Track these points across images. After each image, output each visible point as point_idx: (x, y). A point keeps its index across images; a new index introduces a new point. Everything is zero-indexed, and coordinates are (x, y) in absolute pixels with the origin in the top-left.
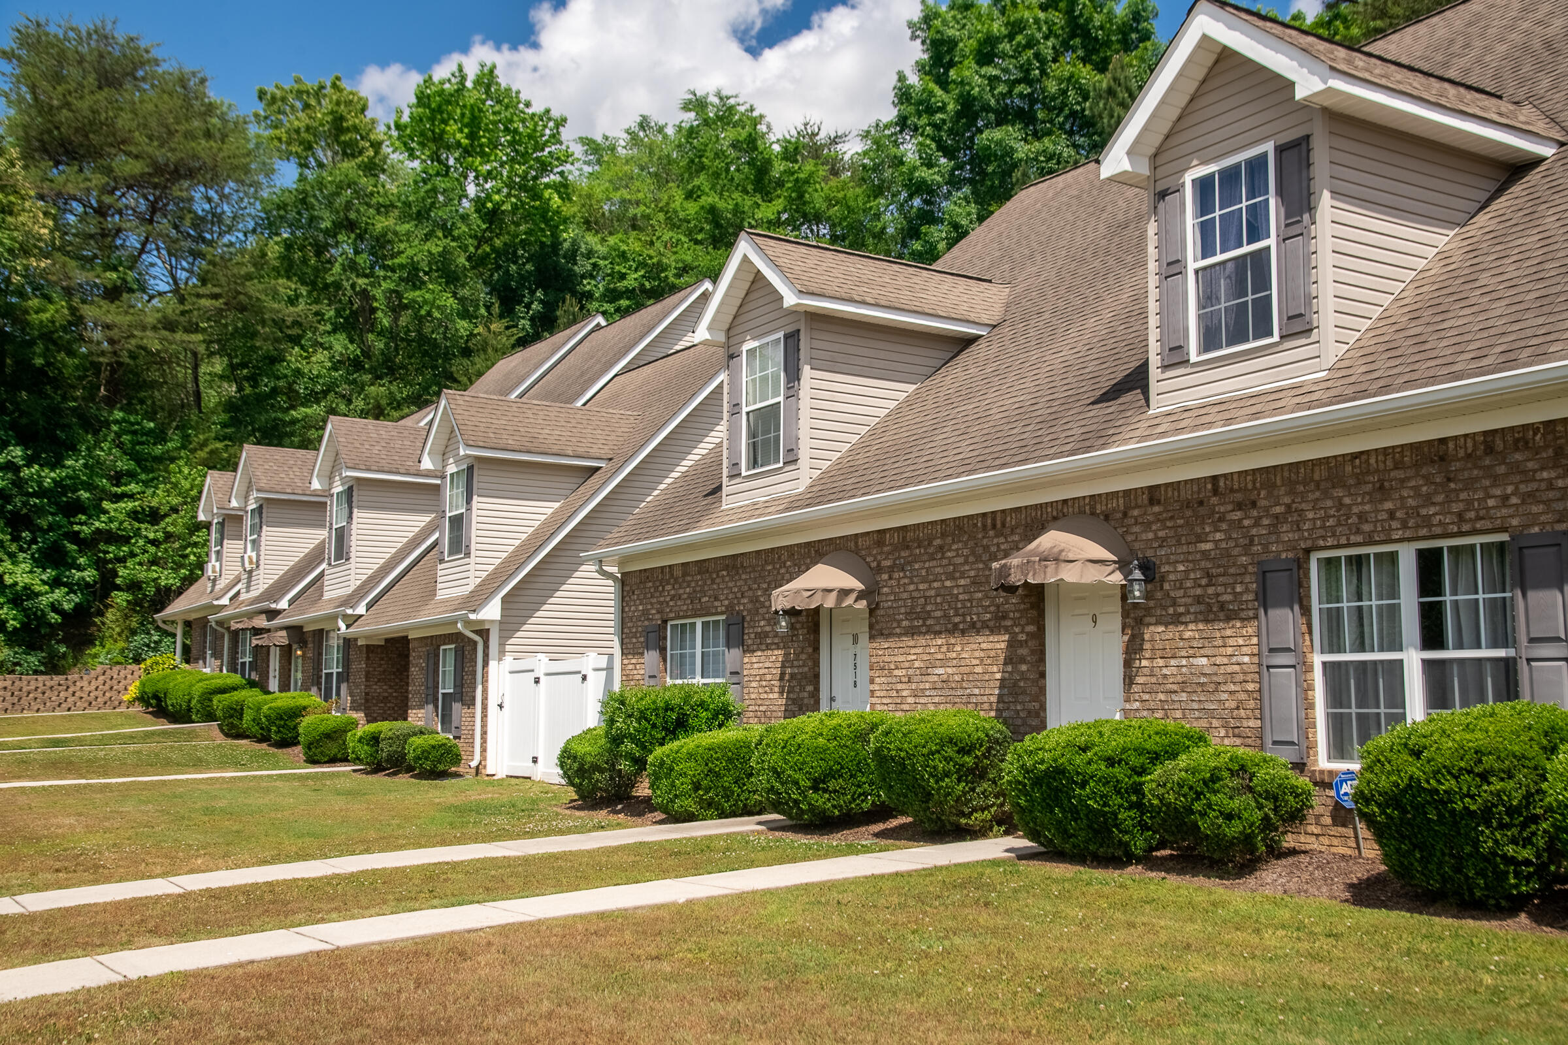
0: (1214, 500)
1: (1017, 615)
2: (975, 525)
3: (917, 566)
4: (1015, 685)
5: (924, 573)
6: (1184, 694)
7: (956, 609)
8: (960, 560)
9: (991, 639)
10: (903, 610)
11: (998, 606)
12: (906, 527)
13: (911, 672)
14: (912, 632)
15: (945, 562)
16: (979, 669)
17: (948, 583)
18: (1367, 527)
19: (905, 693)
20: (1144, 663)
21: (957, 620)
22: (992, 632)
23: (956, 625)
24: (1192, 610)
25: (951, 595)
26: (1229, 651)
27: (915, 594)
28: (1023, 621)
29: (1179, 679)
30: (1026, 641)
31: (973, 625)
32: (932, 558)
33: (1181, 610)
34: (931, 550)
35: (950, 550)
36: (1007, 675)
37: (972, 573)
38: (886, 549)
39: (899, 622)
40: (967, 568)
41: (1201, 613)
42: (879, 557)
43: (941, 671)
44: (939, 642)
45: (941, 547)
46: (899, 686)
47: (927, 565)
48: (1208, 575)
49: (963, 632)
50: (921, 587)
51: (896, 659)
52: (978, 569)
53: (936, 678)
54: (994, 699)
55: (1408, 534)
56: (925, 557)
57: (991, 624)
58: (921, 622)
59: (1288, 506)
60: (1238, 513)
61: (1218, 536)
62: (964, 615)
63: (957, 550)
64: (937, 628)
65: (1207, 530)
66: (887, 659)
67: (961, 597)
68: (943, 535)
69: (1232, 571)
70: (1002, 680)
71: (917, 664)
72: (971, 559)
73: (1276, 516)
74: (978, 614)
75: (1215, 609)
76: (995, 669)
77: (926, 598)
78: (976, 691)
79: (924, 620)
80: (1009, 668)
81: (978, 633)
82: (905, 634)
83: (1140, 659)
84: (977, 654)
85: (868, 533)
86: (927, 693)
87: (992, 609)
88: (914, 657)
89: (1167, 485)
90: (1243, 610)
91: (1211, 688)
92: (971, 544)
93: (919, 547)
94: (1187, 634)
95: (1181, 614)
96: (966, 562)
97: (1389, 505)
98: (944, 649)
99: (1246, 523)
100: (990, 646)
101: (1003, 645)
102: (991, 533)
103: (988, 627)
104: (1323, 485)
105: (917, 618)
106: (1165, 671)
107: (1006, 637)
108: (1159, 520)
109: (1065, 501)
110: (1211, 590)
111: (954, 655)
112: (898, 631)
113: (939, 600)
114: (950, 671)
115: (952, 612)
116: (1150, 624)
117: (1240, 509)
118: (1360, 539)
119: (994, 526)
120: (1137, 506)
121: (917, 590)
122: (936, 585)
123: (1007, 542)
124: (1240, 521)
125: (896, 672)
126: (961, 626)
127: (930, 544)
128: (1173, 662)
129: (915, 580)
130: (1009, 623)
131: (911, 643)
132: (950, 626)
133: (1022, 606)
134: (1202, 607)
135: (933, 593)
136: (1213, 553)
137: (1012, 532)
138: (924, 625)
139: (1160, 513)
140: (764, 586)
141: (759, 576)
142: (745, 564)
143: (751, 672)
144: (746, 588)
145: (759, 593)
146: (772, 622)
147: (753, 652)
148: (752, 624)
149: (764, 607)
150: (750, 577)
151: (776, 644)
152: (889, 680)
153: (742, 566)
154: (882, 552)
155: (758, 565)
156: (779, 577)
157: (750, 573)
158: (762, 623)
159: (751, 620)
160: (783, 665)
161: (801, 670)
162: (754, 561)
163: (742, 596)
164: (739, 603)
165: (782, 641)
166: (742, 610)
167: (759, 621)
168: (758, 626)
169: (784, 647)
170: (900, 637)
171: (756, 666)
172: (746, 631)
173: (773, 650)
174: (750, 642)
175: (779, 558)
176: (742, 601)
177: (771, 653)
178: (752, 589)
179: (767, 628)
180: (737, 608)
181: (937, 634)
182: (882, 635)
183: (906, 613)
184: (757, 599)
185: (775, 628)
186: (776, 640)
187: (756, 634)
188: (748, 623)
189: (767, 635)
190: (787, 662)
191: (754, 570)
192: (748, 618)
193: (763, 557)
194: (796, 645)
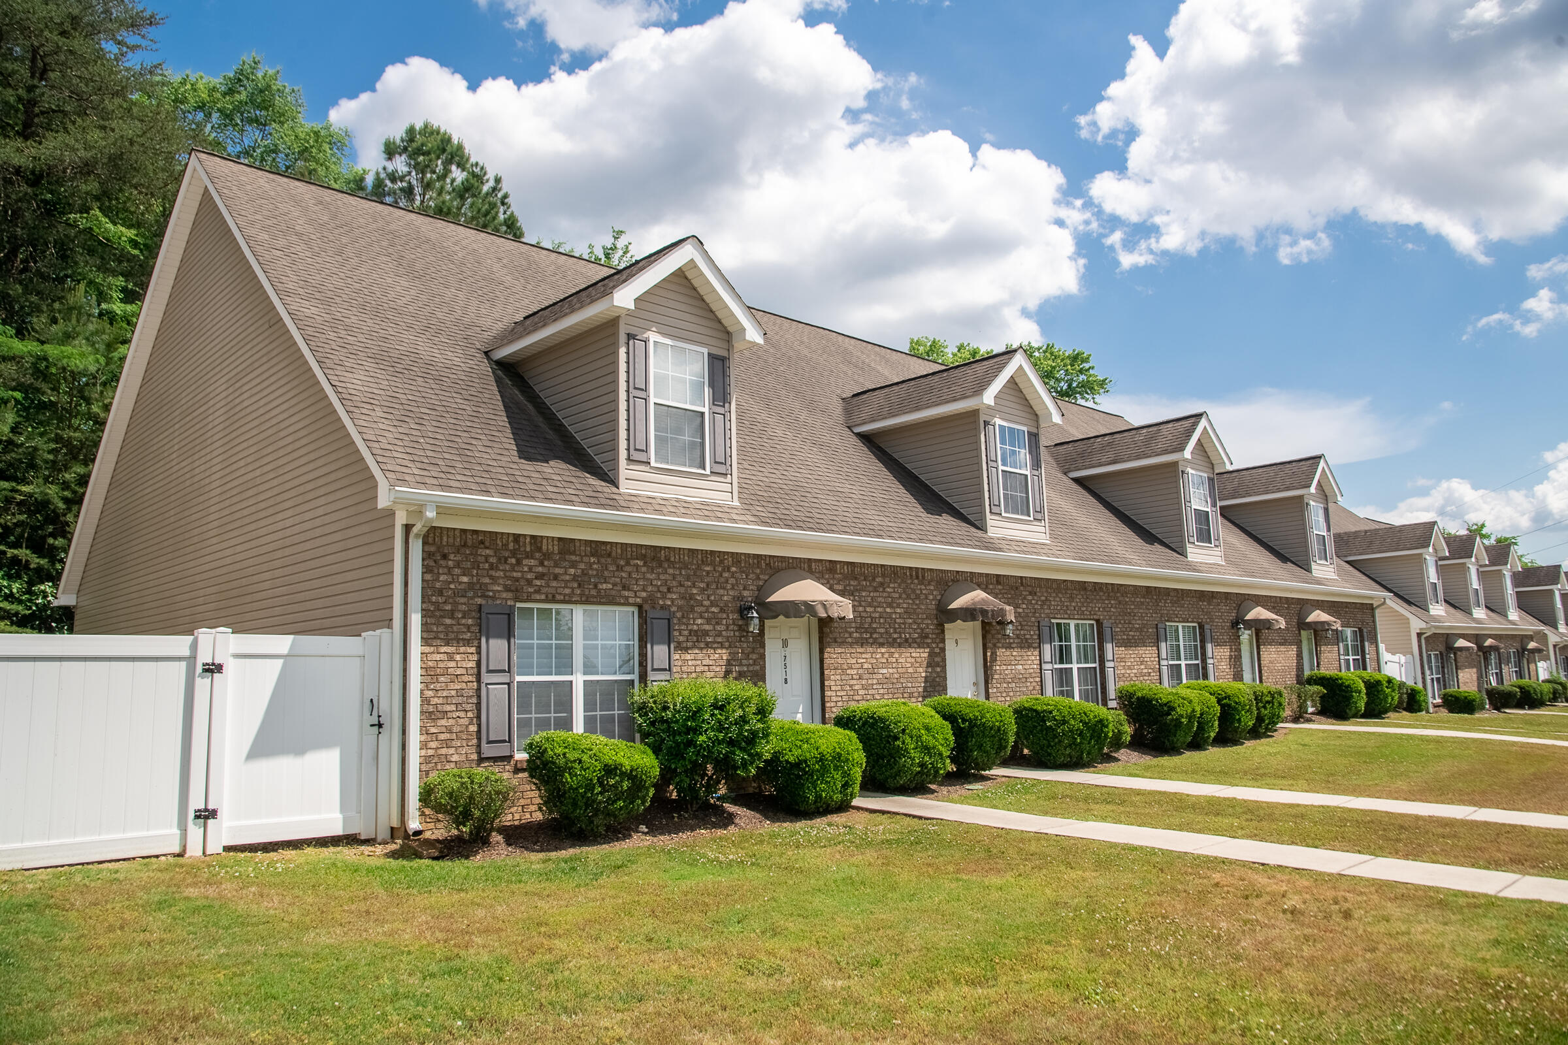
0: (1022, 588)
1: (934, 636)
3: (864, 594)
4: (934, 680)
5: (869, 599)
6: (1014, 684)
7: (895, 629)
8: (897, 595)
9: (918, 650)
10: (853, 625)
11: (922, 629)
12: (854, 563)
13: (861, 671)
14: (862, 643)
15: (885, 594)
16: (910, 670)
17: (888, 610)
18: (1069, 612)
19: (856, 687)
20: (998, 668)
21: (895, 636)
22: (919, 647)
23: (895, 639)
24: (1016, 642)
25: (891, 618)
26: (1030, 662)
27: (864, 614)
28: (938, 641)
29: (1012, 676)
30: (939, 653)
31: (906, 640)
32: (875, 590)
33: (1012, 641)
34: (875, 584)
35: (889, 587)
36: (928, 674)
37: (905, 606)
38: (836, 576)
39: (851, 633)
40: (901, 601)
41: (1019, 643)
42: (831, 582)
43: (885, 671)
44: (883, 650)
45: (882, 584)
46: (852, 682)
47: (872, 594)
48: (1021, 625)
49: (900, 646)
50: (868, 609)
51: (849, 661)
52: (909, 604)
53: (881, 676)
54: (921, 690)
55: (1079, 617)
56: (871, 589)
57: (918, 640)
58: (868, 635)
59: (1046, 598)
60: (1030, 597)
61: (1024, 606)
62: (900, 633)
63: (894, 588)
64: (881, 640)
65: (1020, 602)
66: (840, 661)
67: (898, 621)
68: (883, 576)
69: (1029, 624)
70: (926, 677)
71: (866, 666)
72: (904, 596)
73: (1043, 601)
74: (910, 634)
75: (1024, 642)
76: (921, 670)
77: (872, 618)
78: (910, 685)
79: (871, 634)
80: (930, 670)
81: (910, 647)
82: (857, 643)
83: (996, 666)
84: (909, 660)
85: (821, 561)
86: (875, 687)
87: (919, 631)
88: (864, 661)
89: (1004, 576)
90: (1033, 643)
91: (1024, 680)
92: (903, 585)
93: (865, 580)
94: (1014, 653)
95: (1011, 643)
96: (900, 597)
97: (1074, 604)
98: (886, 655)
99: (1033, 602)
100: (918, 655)
101: (926, 655)
102: (916, 581)
103: (916, 643)
104: (1056, 591)
105: (866, 632)
106: (1006, 672)
107: (927, 650)
109: (958, 572)
110: (1022, 632)
111: (894, 660)
112: (850, 640)
113: (882, 621)
114: (891, 671)
115: (892, 631)
116: (999, 648)
117: (1031, 595)
118: (1066, 616)
119: (917, 577)
121: (865, 611)
122: (879, 609)
123: (926, 589)
124: (1031, 600)
125: (849, 672)
126: (898, 640)
127: (874, 580)
128: (1009, 668)
129: (863, 604)
130: (929, 641)
131: (861, 650)
132: (890, 640)
133: (937, 631)
134: (1019, 641)
135: (877, 615)
136: (1022, 614)
137: (929, 584)
138: (871, 637)
140: (702, 585)
141: (695, 574)
142: (672, 559)
143: (684, 669)
144: (675, 583)
145: (695, 591)
146: (713, 622)
147: (686, 649)
148: (684, 620)
149: (702, 605)
150: (681, 573)
151: (718, 643)
152: (843, 677)
153: (668, 559)
154: (834, 578)
155: (692, 564)
156: (722, 580)
157: (680, 569)
158: (699, 621)
159: (683, 617)
160: (729, 663)
161: (751, 668)
162: (686, 558)
163: (669, 590)
164: (664, 598)
165: (728, 641)
166: (669, 606)
167: (694, 619)
168: (694, 624)
169: (730, 647)
170: (851, 645)
171: (690, 663)
172: (676, 627)
173: (715, 649)
174: (681, 639)
175: (721, 562)
176: (669, 596)
177: (712, 651)
178: (683, 586)
179: (707, 627)
180: (661, 602)
181: (882, 645)
182: (836, 642)
183: (857, 628)
184: (692, 597)
185: (718, 627)
186: (720, 640)
187: (691, 631)
188: (679, 619)
189: (706, 633)
190: (734, 660)
191: (686, 568)
192: (679, 615)
193: (700, 557)
194: (745, 645)
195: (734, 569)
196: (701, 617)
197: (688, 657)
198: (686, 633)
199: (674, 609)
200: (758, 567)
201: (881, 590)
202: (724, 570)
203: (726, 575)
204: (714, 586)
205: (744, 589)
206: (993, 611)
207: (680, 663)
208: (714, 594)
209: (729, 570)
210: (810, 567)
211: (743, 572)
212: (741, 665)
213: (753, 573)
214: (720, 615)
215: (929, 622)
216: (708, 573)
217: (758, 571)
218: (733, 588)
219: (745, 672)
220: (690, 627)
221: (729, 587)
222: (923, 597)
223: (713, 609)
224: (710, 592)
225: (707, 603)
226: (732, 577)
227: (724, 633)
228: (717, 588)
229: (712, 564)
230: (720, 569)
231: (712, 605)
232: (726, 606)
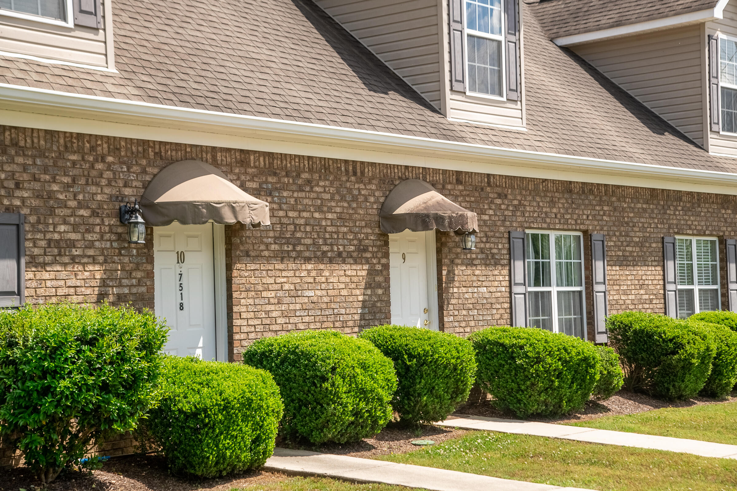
0: (488, 189)
1: (375, 249)
2: (339, 169)
3: (285, 194)
4: (374, 305)
5: (292, 201)
6: (476, 311)
7: (325, 239)
8: (328, 196)
9: (354, 267)
10: (271, 234)
11: (360, 241)
12: (272, 154)
13: (280, 294)
14: (282, 257)
15: (313, 195)
16: (344, 292)
17: (317, 215)
18: (548, 220)
19: (274, 314)
20: (456, 290)
21: (325, 248)
22: (356, 263)
23: (324, 253)
24: (479, 257)
25: (320, 226)
26: (496, 284)
27: (285, 221)
28: (379, 255)
29: (473, 301)
30: (381, 271)
31: (340, 254)
32: (300, 189)
33: (474, 256)
34: (300, 182)
35: (318, 185)
36: (367, 298)
37: (338, 210)
38: (250, 171)
39: (267, 245)
40: (333, 204)
41: (483, 259)
42: (243, 178)
43: (311, 293)
44: (310, 267)
45: (309, 182)
46: (269, 308)
47: (295, 195)
48: (487, 236)
49: (331, 261)
50: (291, 214)
51: (264, 281)
52: (343, 207)
53: (306, 300)
54: (357, 317)
55: (561, 227)
56: (294, 188)
57: (355, 254)
58: (291, 248)
59: (520, 201)
60: (499, 200)
61: (491, 212)
62: (331, 245)
63: (324, 187)
64: (307, 254)
65: (486, 207)
66: (253, 280)
67: (329, 229)
68: (311, 170)
69: (497, 235)
70: (364, 301)
71: (286, 287)
72: (337, 197)
73: (515, 206)
74: (344, 246)
75: (489, 258)
76: (358, 292)
77: (295, 225)
78: (343, 311)
79: (294, 246)
80: (369, 292)
81: (344, 262)
82: (275, 257)
83: (453, 287)
84: (343, 279)
85: (228, 150)
86: (298, 314)
87: (355, 242)
88: (285, 280)
89: (467, 173)
90: (502, 259)
91: (488, 306)
92: (337, 184)
93: (287, 176)
94: (477, 272)
95: (474, 259)
96: (332, 199)
97: (554, 210)
98: (314, 273)
99: (503, 207)
100: (354, 273)
101: (364, 273)
102: (353, 178)
103: (351, 257)
104: (532, 193)
105: (288, 243)
106: (466, 296)
107: (366, 267)
108: (462, 195)
109: (407, 167)
110: (488, 245)
111: (323, 279)
112: (266, 253)
113: (308, 229)
114: (319, 293)
115: (321, 241)
116: (457, 265)
117: (500, 198)
118: (545, 226)
119: (355, 174)
120: (450, 183)
121: (287, 216)
122: (305, 214)
123: (366, 189)
124: (500, 205)
125: (264, 294)
126: (329, 254)
127: (298, 176)
128: (470, 290)
129: (284, 207)
130: (369, 255)
131: (281, 266)
132: (319, 253)
133: (379, 243)
134: (484, 256)
135: (302, 221)
136: (488, 222)
137: (370, 183)
138: (294, 250)
139: (462, 191)
140: (66, 180)
141: (55, 165)
142: (22, 143)
143: (40, 291)
144: (26, 177)
145: (55, 187)
146: (82, 229)
147: (44, 265)
148: (41, 227)
149: (66, 207)
150: (34, 164)
151: (89, 257)
152: (257, 301)
153: (15, 144)
154: (246, 173)
155: (50, 150)
156: (94, 173)
157: (34, 157)
158: (62, 228)
159: (39, 222)
160: (104, 283)
161: (134, 290)
162: (42, 142)
163: (18, 186)
164: (10, 195)
165: (103, 254)
166: (18, 207)
167: (55, 226)
168: (55, 231)
169: (105, 261)
170: (268, 259)
171: (49, 284)
172: (29, 236)
173: (84, 264)
174: (36, 251)
175: (93, 149)
176: (18, 193)
177: (80, 268)
178: (39, 180)
179: (73, 236)
180: (6, 202)
181: (308, 260)
182: (248, 256)
183: (275, 238)
184: (51, 195)
185: (89, 237)
186: (91, 252)
187: (50, 241)
188: (33, 225)
189: (72, 244)
190: (112, 280)
191: (42, 154)
192: (33, 219)
193: (62, 141)
194: (126, 260)
195: (110, 159)
196: (65, 223)
197: (46, 275)
198: (43, 243)
199: (25, 211)
200: (144, 157)
201: (308, 189)
202: (96, 160)
203: (99, 166)
204: (82, 181)
205: (125, 186)
206: (450, 217)
207: (34, 284)
208: (83, 191)
209: (103, 160)
210: (214, 158)
211: (124, 163)
212: (120, 286)
213: (137, 164)
214: (91, 220)
215: (369, 231)
216: (74, 163)
217: (144, 162)
218: (109, 184)
219: (125, 295)
220: (48, 236)
221: (104, 182)
222: (361, 199)
223: (82, 212)
224: (76, 189)
225: (73, 204)
226: (109, 169)
227: (97, 244)
228: (87, 184)
229: (80, 151)
230: (91, 159)
231: (80, 206)
232: (100, 207)
